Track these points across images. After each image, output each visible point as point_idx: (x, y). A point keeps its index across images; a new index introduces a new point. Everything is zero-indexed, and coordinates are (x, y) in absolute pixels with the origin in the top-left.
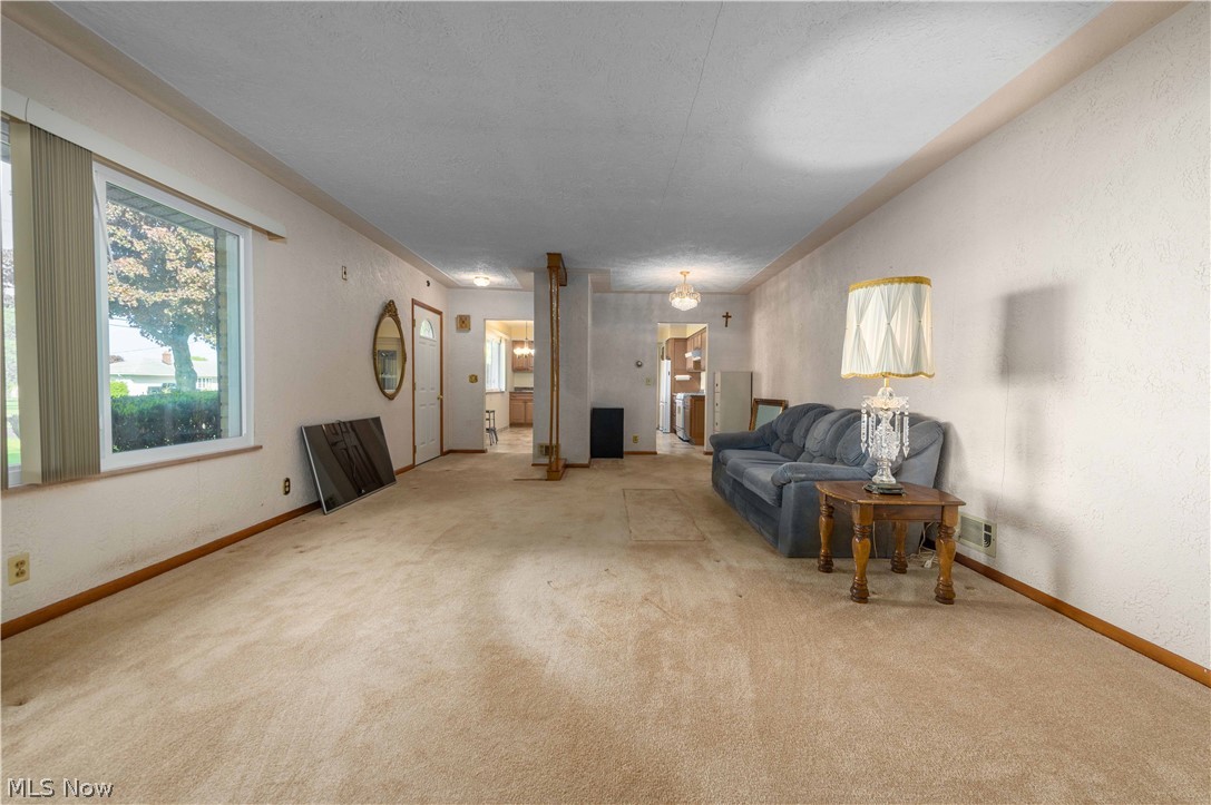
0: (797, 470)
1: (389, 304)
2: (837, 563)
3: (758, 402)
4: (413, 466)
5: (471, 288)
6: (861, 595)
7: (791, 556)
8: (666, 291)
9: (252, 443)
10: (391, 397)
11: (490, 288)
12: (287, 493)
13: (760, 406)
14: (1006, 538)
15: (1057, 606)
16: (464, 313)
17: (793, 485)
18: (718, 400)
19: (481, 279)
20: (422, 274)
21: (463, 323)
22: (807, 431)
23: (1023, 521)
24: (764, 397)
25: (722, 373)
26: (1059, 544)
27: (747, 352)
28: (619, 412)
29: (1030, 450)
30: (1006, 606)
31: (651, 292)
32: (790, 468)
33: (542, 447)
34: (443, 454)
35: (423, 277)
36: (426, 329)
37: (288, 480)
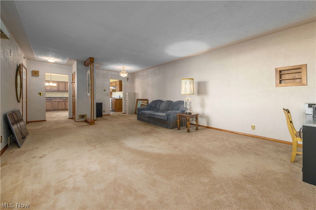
0: (172, 112)
2: (181, 128)
3: (138, 100)
5: (46, 62)
6: (189, 131)
7: (172, 129)
8: (119, 72)
11: (56, 63)
13: (138, 101)
14: (200, 119)
15: (208, 127)
16: (36, 69)
17: (171, 115)
18: (127, 99)
19: (51, 59)
20: (23, 54)
21: (35, 73)
22: (160, 105)
23: (202, 116)
24: (140, 98)
25: (129, 93)
26: (208, 119)
27: (133, 88)
28: (102, 103)
29: (203, 105)
30: (202, 129)
31: (115, 71)
32: (171, 112)
33: (80, 116)
34: (27, 123)
36: (24, 75)
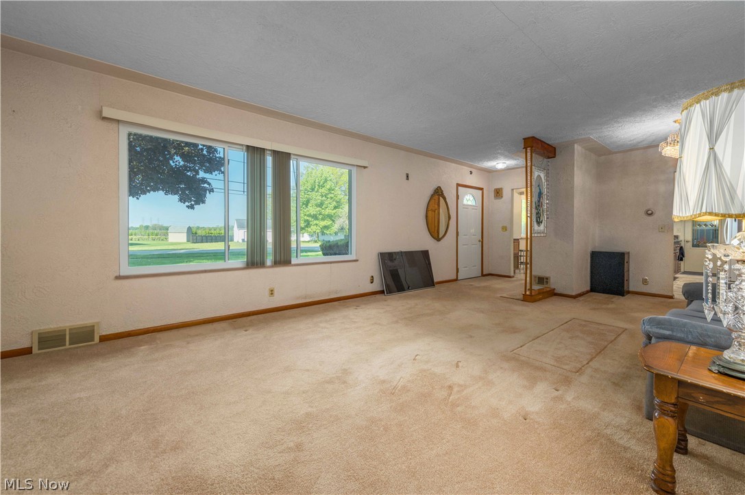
1: (437, 189)
4: (456, 280)
9: (355, 259)
10: (438, 239)
12: (372, 283)
16: (498, 187)
19: (500, 164)
20: (466, 168)
21: (498, 193)
33: (535, 277)
34: (483, 275)
35: (466, 170)
36: (469, 199)
37: (372, 277)
